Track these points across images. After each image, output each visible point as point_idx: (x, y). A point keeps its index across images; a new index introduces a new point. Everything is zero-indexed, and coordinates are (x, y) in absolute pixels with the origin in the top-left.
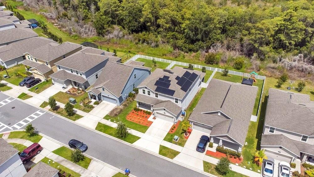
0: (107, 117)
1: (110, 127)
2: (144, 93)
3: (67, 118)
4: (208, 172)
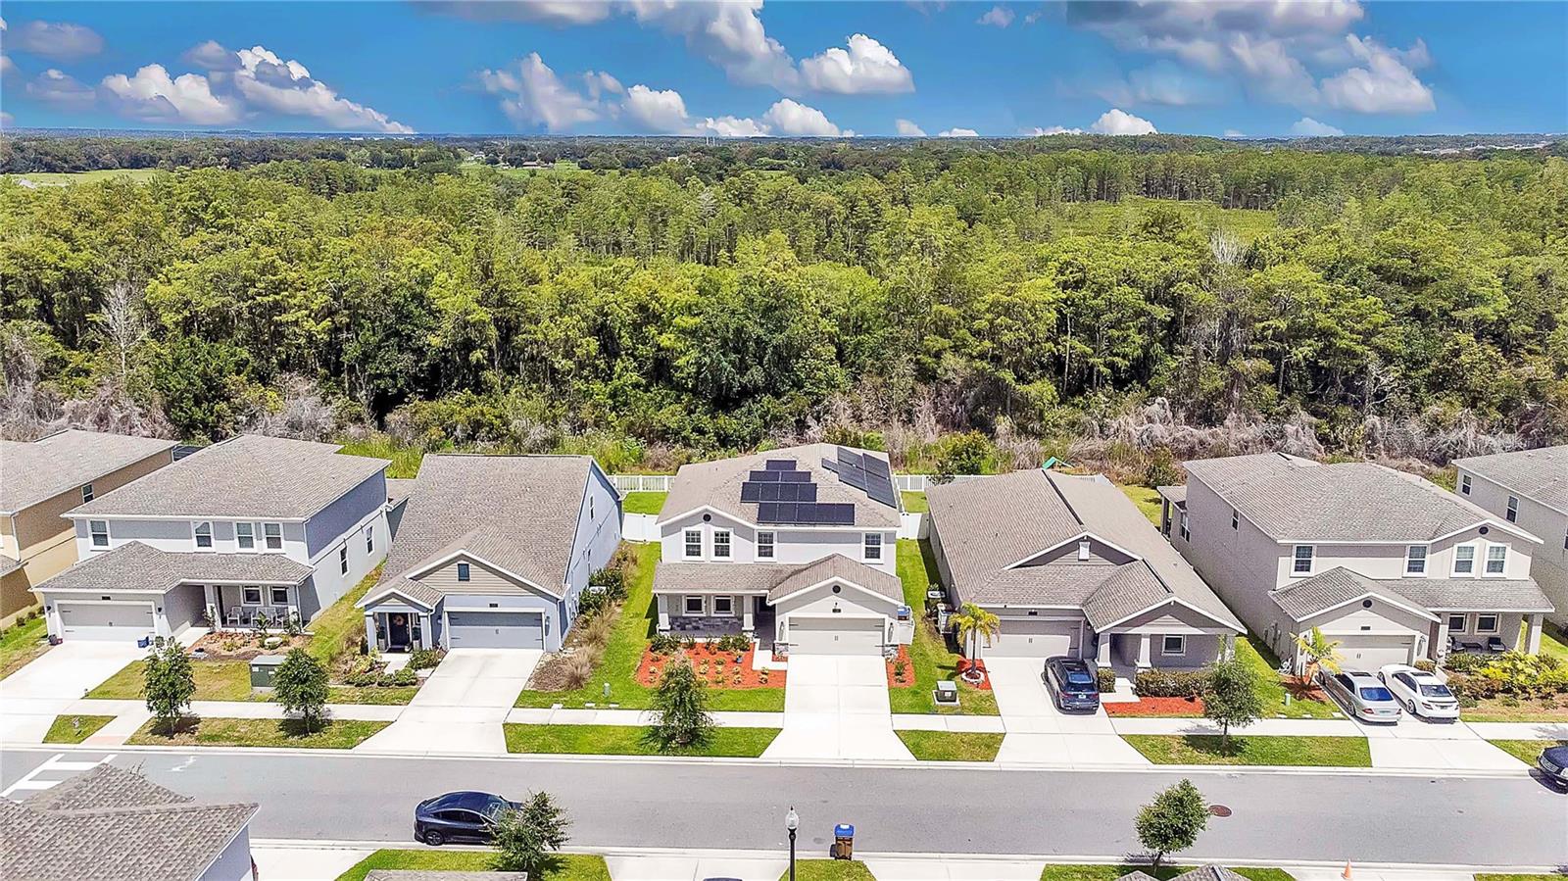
0: (525, 700)
1: (586, 726)
2: (693, 550)
3: (291, 745)
4: (1173, 762)
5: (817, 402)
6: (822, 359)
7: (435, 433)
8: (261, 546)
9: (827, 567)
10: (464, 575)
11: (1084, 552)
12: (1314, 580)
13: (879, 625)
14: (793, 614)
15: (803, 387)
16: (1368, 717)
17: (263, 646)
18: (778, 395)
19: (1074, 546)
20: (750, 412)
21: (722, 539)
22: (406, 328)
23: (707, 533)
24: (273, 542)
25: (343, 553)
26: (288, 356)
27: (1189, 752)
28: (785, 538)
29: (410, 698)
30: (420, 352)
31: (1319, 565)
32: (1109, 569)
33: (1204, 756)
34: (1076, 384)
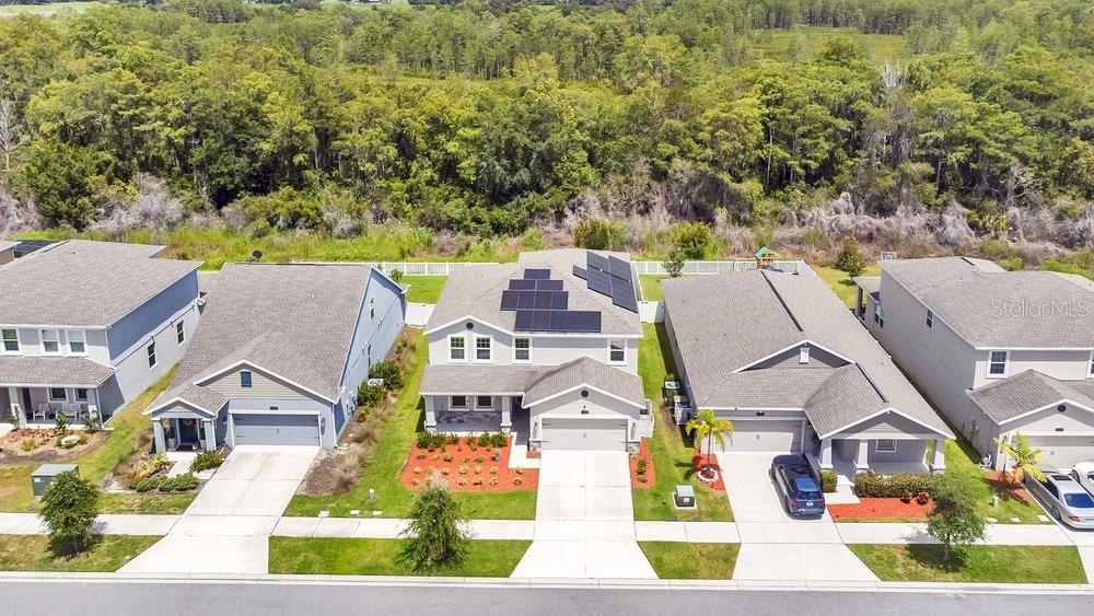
0: (299, 506)
1: (348, 540)
2: (457, 354)
4: (900, 578)
5: (573, 196)
6: (577, 163)
7: (262, 223)
8: (64, 350)
9: (575, 372)
10: (246, 381)
11: (804, 356)
12: (1007, 382)
13: (624, 424)
14: (548, 415)
15: (561, 184)
16: (1074, 524)
17: (59, 445)
18: (540, 191)
19: (796, 351)
20: (519, 205)
21: (483, 344)
22: (241, 137)
23: (470, 339)
24: (77, 347)
25: (151, 350)
26: (147, 158)
27: (914, 566)
28: (540, 343)
29: (186, 505)
30: (253, 156)
31: (1012, 368)
32: (827, 371)
33: (928, 571)
34: (777, 180)
